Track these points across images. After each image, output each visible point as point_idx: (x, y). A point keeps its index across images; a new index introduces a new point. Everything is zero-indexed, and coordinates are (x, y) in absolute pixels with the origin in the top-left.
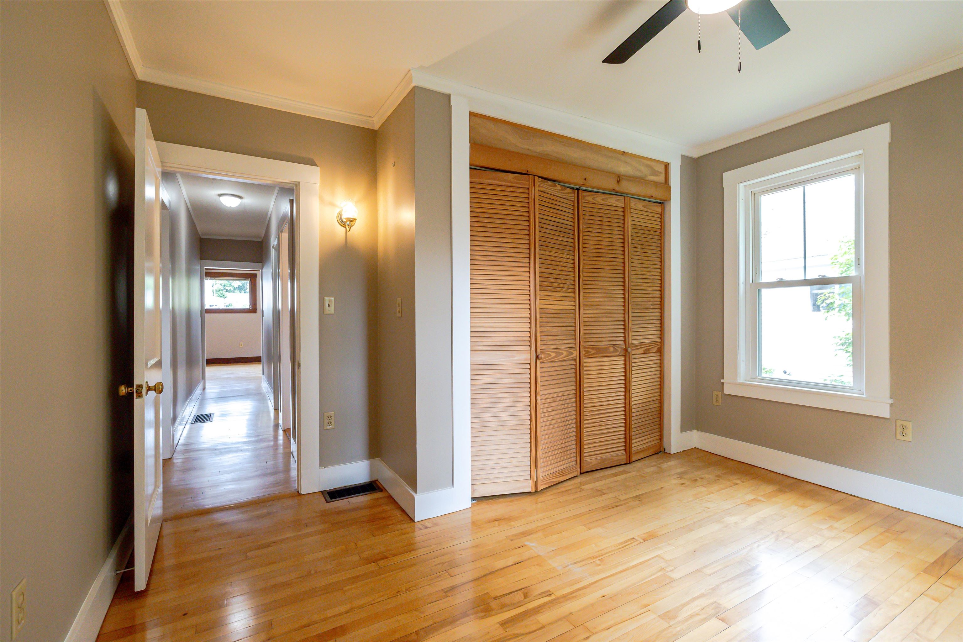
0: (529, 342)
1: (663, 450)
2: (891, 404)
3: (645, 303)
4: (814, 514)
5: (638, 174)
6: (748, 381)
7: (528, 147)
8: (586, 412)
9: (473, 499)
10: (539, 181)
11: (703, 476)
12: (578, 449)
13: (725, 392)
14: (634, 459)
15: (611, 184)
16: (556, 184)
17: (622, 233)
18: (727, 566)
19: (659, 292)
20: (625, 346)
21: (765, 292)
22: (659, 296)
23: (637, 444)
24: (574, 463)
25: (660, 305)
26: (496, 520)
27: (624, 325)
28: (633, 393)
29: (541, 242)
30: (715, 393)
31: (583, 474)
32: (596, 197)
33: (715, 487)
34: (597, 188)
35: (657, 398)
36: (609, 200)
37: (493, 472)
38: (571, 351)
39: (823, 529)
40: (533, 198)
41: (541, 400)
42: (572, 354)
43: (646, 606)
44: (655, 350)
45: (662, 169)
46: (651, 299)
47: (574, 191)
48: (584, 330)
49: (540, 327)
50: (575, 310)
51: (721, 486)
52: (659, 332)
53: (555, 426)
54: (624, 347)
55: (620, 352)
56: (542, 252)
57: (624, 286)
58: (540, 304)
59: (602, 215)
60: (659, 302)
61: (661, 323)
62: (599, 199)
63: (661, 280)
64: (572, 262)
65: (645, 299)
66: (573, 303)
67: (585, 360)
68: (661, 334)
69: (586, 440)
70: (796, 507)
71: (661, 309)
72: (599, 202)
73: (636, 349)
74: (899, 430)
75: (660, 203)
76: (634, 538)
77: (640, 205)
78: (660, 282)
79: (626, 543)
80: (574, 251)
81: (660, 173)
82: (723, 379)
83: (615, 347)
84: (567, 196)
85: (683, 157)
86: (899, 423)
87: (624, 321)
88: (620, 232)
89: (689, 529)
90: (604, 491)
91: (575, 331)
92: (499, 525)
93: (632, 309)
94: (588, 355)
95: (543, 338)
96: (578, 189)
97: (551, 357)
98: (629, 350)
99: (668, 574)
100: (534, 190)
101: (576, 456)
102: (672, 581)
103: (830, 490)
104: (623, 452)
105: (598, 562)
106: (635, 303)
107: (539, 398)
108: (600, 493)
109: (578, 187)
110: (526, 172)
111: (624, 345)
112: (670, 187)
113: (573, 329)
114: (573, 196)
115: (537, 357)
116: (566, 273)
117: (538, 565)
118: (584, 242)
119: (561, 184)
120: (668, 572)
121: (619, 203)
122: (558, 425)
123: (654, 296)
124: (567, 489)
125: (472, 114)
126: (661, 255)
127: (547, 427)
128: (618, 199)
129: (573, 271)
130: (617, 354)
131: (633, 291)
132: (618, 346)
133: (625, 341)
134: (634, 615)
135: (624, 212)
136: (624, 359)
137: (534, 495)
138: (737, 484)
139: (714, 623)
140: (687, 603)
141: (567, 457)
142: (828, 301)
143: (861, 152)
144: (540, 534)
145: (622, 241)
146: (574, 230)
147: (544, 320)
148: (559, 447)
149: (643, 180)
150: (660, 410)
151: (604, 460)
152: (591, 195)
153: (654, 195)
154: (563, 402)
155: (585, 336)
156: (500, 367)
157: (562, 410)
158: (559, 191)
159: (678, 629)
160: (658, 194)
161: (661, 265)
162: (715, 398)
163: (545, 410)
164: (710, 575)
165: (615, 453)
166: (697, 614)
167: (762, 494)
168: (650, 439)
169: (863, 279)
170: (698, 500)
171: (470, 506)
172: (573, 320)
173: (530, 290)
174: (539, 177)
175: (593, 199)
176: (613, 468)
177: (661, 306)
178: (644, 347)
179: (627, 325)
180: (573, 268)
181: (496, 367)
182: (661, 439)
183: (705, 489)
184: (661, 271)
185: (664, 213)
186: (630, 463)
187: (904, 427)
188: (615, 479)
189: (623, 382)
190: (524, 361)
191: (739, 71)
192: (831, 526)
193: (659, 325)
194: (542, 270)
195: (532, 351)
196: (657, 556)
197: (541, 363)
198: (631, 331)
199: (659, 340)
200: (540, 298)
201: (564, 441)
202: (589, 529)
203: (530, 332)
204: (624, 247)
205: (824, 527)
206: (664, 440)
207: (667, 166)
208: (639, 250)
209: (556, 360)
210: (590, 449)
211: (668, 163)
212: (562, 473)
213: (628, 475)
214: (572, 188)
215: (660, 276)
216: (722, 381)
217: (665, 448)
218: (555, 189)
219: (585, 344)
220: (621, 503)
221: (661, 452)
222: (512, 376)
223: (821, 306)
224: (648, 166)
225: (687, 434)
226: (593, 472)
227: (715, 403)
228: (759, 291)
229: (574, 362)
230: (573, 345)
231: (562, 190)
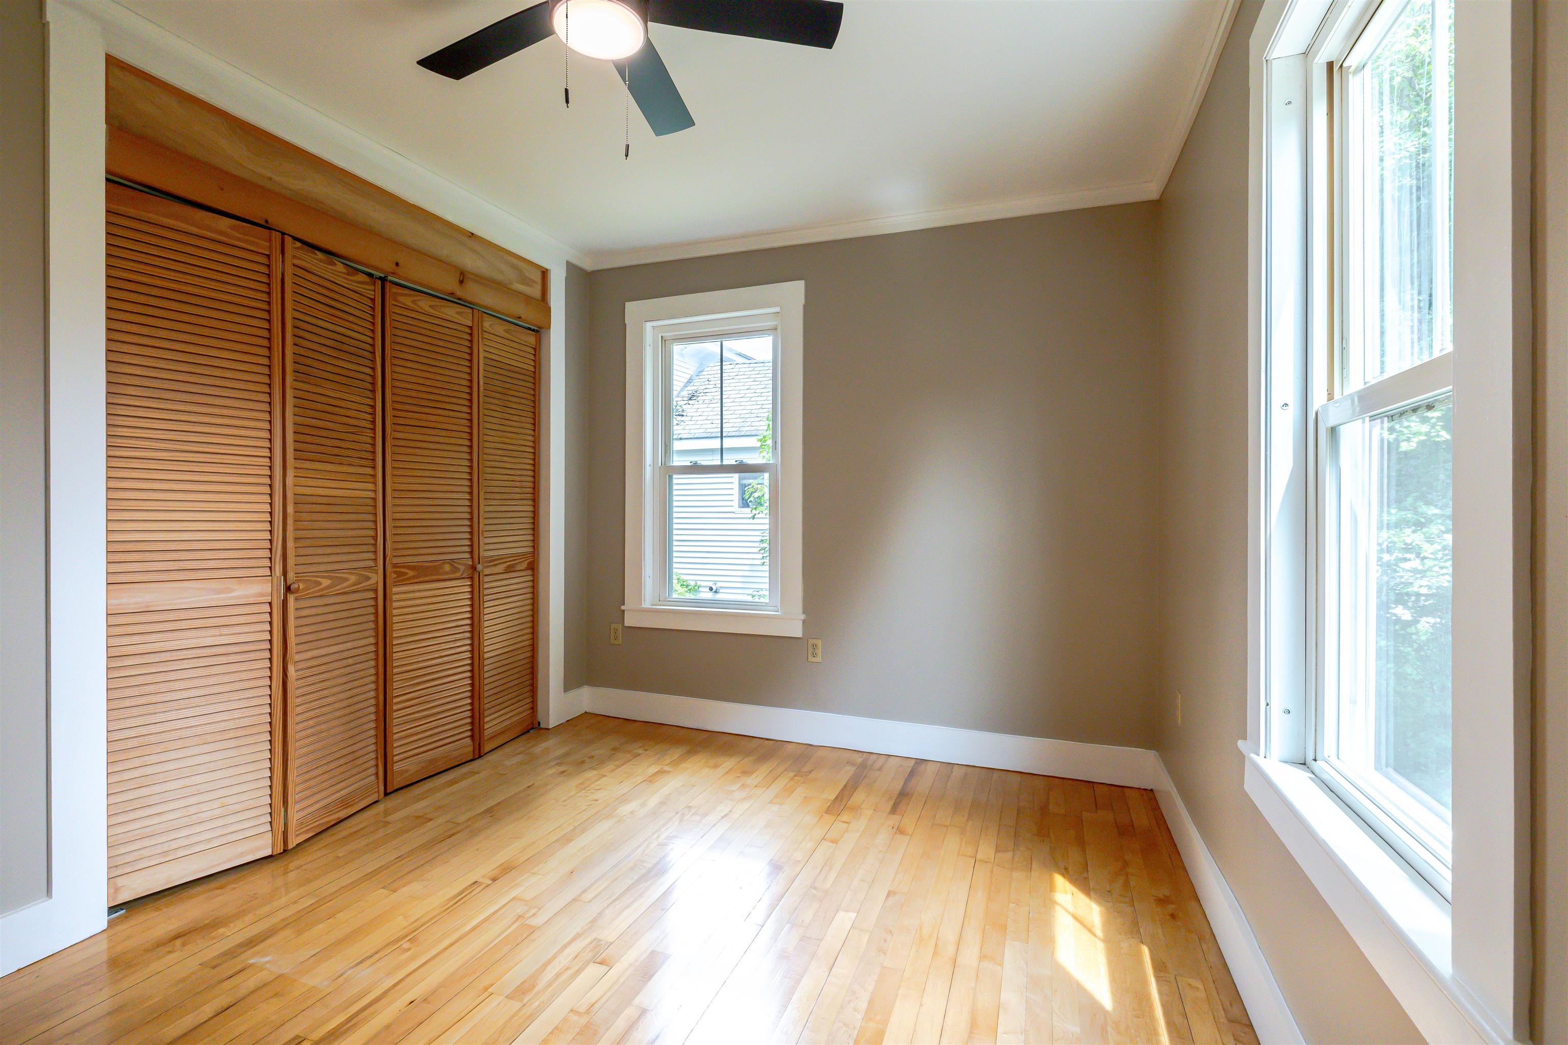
0: (269, 560)
1: (537, 726)
2: (804, 620)
3: (508, 489)
4: (727, 773)
5: (499, 277)
6: (656, 605)
7: (270, 175)
8: (397, 684)
9: (112, 910)
10: (294, 246)
11: (593, 753)
12: (381, 752)
13: (627, 624)
14: (487, 748)
15: (449, 283)
16: (335, 261)
17: (468, 370)
18: (616, 879)
19: (531, 473)
20: (473, 562)
21: (678, 480)
22: (531, 479)
23: (492, 724)
24: (373, 778)
25: (533, 494)
26: (177, 937)
27: (471, 526)
28: (485, 639)
29: (297, 365)
30: (613, 626)
31: (390, 795)
32: (420, 300)
33: (611, 766)
34: (415, 282)
35: (527, 643)
36: (441, 309)
37: (173, 837)
38: (366, 573)
39: (734, 791)
40: (280, 276)
41: (296, 671)
42: (368, 578)
43: (486, 989)
44: (524, 565)
45: (538, 277)
46: (518, 484)
47: (375, 282)
48: (394, 534)
49: (296, 530)
50: (374, 499)
51: (617, 763)
52: (530, 538)
53: (330, 716)
54: (471, 563)
55: (464, 571)
56: (300, 385)
57: (471, 460)
58: (295, 486)
59: (431, 334)
60: (532, 489)
61: (534, 523)
62: (425, 304)
63: (534, 453)
64: (369, 410)
65: (507, 484)
66: (371, 486)
67: (395, 590)
68: (533, 541)
69: (397, 731)
70: (707, 770)
71: (534, 500)
72: (422, 308)
73: (491, 566)
74: (810, 650)
75: (533, 330)
76: (476, 882)
77: (500, 329)
78: (533, 457)
79: (461, 894)
80: (373, 391)
81: (534, 282)
82: (624, 605)
83: (456, 565)
84: (360, 287)
85: (570, 266)
86: (811, 642)
87: (471, 519)
88: (464, 367)
89: (567, 839)
90: (429, 816)
91: (375, 538)
92: (184, 945)
93: (485, 499)
94: (402, 579)
95: (301, 551)
96: (383, 280)
97: (321, 587)
98: (479, 567)
99: (527, 922)
100: (283, 261)
101: (377, 766)
102: (533, 930)
103: (746, 738)
104: (468, 741)
105: (406, 945)
106: (489, 489)
107: (291, 669)
108: (422, 819)
109: (382, 275)
110: (263, 223)
111: (470, 560)
112: (549, 309)
113: (372, 533)
114: (372, 291)
115: (288, 589)
116: (357, 429)
117: (277, 995)
118: (394, 377)
119: (349, 263)
120: (528, 918)
121: (460, 317)
122: (338, 714)
123: (523, 478)
124: (355, 829)
125: (111, 62)
126: (534, 413)
127: (311, 722)
128: (460, 310)
129: (371, 426)
130: (458, 575)
131: (487, 469)
132: (458, 561)
133: (471, 553)
134: (463, 1014)
135: (471, 334)
136: (469, 583)
137: (278, 859)
138: (639, 754)
139: (593, 970)
140: (554, 957)
141: (357, 770)
142: (756, 495)
143: (777, 309)
144: (287, 932)
145: (468, 384)
146: (373, 353)
147: (305, 516)
148: (338, 755)
149: (507, 288)
150: (532, 661)
151: (432, 761)
152: (411, 295)
153: (523, 316)
154: (348, 670)
155: (395, 547)
156: (194, 614)
157: (345, 686)
158: (344, 275)
159: (536, 1004)
160: (530, 315)
161: (534, 430)
162: (612, 634)
163: (305, 689)
164: (590, 902)
165: (453, 744)
166: (568, 969)
167: (668, 761)
168: (516, 712)
169: (779, 468)
170: (584, 791)
171: (104, 925)
172: (371, 517)
173: (270, 458)
174: (296, 239)
175: (414, 302)
176: (449, 771)
177: (534, 496)
178: (506, 562)
179: (476, 526)
180: (371, 421)
181: (182, 615)
182: (534, 709)
183: (595, 772)
184: (535, 439)
185: (540, 347)
186: (480, 757)
187: (814, 646)
188: (455, 788)
189: (468, 622)
190: (256, 599)
191: (627, 156)
192: (743, 785)
193: (531, 526)
194: (300, 420)
195: (275, 579)
196: (514, 898)
197: (297, 599)
198: (483, 535)
199: (531, 550)
200: (296, 474)
201: (351, 742)
202: (394, 891)
203: (270, 540)
204: (471, 394)
205: (735, 787)
206: (539, 709)
207: (545, 273)
208: (497, 402)
209: (332, 592)
210: (404, 747)
211: (547, 270)
212: (344, 803)
213: (476, 777)
214: (370, 275)
215: (533, 447)
216: (623, 608)
217: (540, 721)
218: (334, 270)
219: (395, 561)
220: (459, 828)
221: (533, 728)
222: (225, 631)
223: (748, 501)
224: (514, 267)
225: (573, 693)
226: (411, 788)
227: (612, 641)
228: (671, 477)
229: (372, 595)
230: (371, 563)
231: (348, 274)
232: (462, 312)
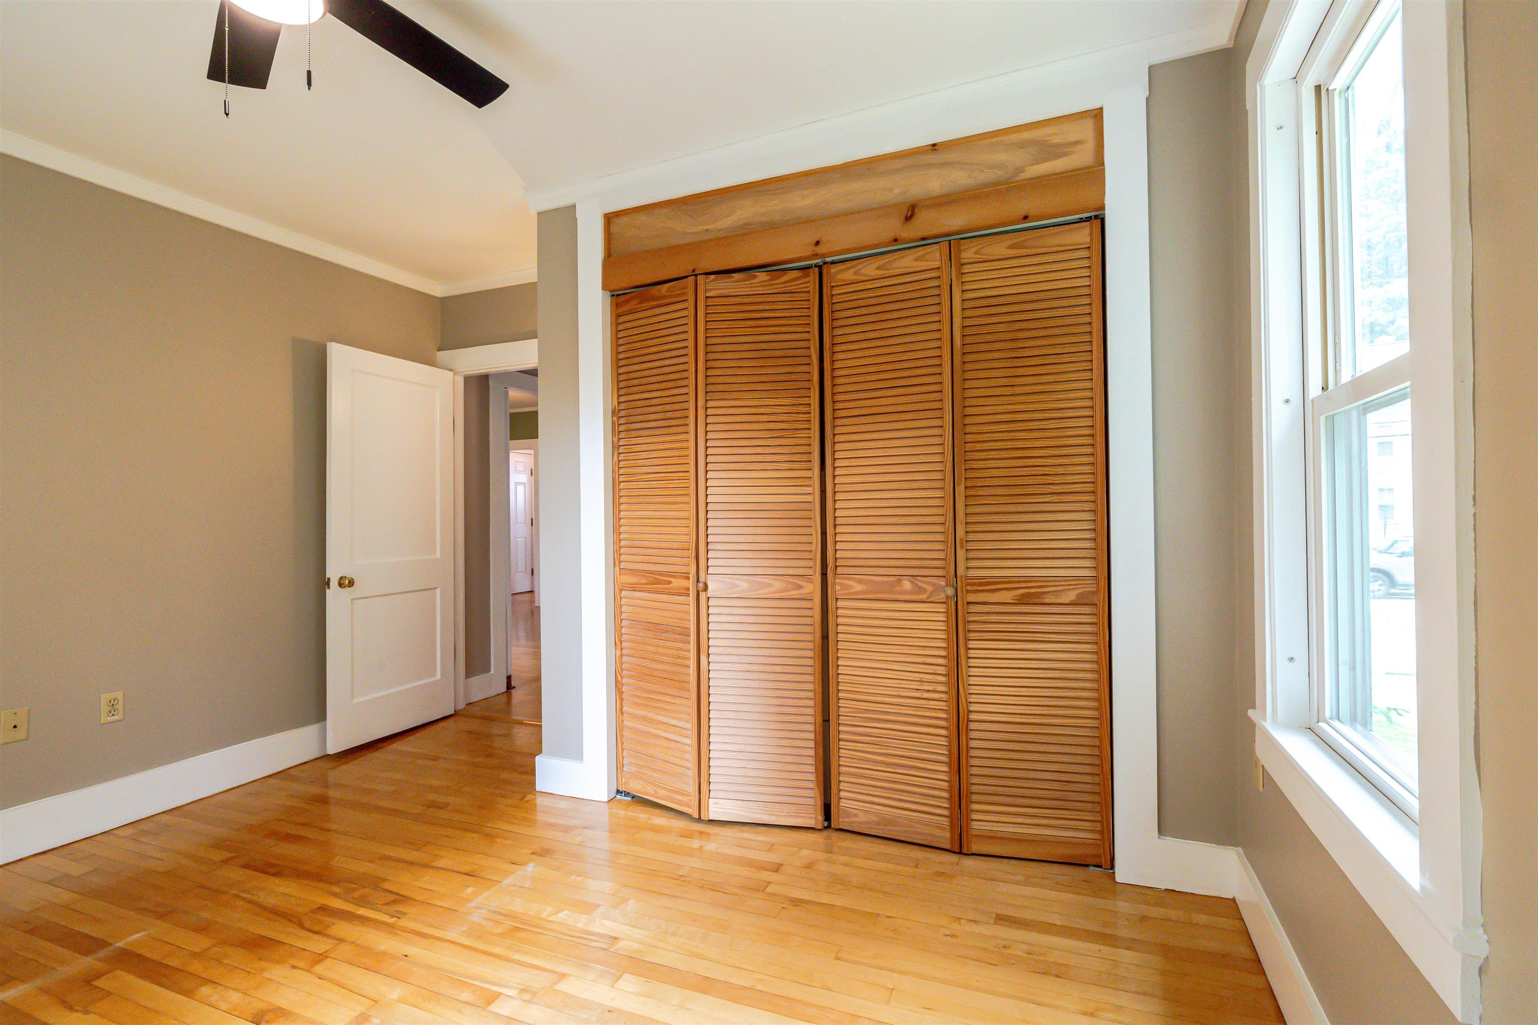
0: (688, 559)
1: (1109, 866)
5: (990, 174)
7: (705, 228)
8: (843, 709)
10: (709, 280)
12: (820, 778)
14: (975, 848)
15: (892, 227)
16: (759, 273)
17: (938, 327)
19: (1087, 450)
20: (946, 582)
22: (1088, 460)
23: (992, 817)
24: (809, 801)
25: (1093, 482)
29: (714, 386)
31: (832, 831)
32: (860, 268)
34: (849, 251)
36: (895, 265)
42: (799, 587)
44: (1068, 597)
46: (1050, 470)
47: (807, 272)
50: (811, 503)
52: (1084, 553)
54: (943, 584)
55: (934, 594)
59: (883, 300)
60: (1089, 476)
61: (1095, 531)
62: (870, 269)
63: (1094, 417)
64: (803, 410)
66: (804, 489)
67: (842, 603)
68: (1094, 558)
69: (844, 764)
72: (871, 276)
73: (988, 591)
75: (1080, 220)
77: (997, 248)
78: (1090, 424)
81: (1077, 143)
84: (789, 286)
85: (1156, 69)
88: (932, 324)
91: (812, 544)
93: (969, 496)
94: (845, 593)
96: (821, 265)
97: (738, 589)
100: (696, 300)
101: (815, 789)
104: (945, 822)
109: (818, 262)
110: (689, 274)
111: (944, 578)
112: (1106, 173)
113: (805, 539)
114: (806, 284)
116: (785, 433)
118: (835, 367)
119: (771, 269)
123: (1062, 460)
128: (919, 254)
129: (807, 427)
130: (923, 597)
132: (922, 578)
133: (945, 569)
136: (950, 611)
141: (792, 782)
145: (938, 344)
146: (809, 348)
150: (1099, 756)
151: (890, 822)
152: (849, 267)
153: (1033, 212)
154: (775, 677)
157: (772, 692)
158: (763, 284)
165: (923, 815)
172: (804, 522)
173: (689, 472)
174: (712, 273)
175: (856, 273)
176: (914, 847)
177: (1095, 487)
178: (1018, 588)
179: (949, 533)
180: (807, 421)
182: (1103, 835)
186: (960, 853)
189: (943, 662)
190: (681, 591)
195: (691, 576)
198: (963, 547)
203: (689, 543)
204: (941, 357)
207: (1092, 118)
210: (854, 785)
211: (1101, 108)
214: (805, 268)
215: (1091, 407)
216: (1252, 714)
218: (755, 283)
221: (1097, 865)
222: (667, 614)
224: (1022, 145)
226: (862, 838)
229: (805, 605)
230: (804, 572)
231: (772, 279)
232: (924, 255)
